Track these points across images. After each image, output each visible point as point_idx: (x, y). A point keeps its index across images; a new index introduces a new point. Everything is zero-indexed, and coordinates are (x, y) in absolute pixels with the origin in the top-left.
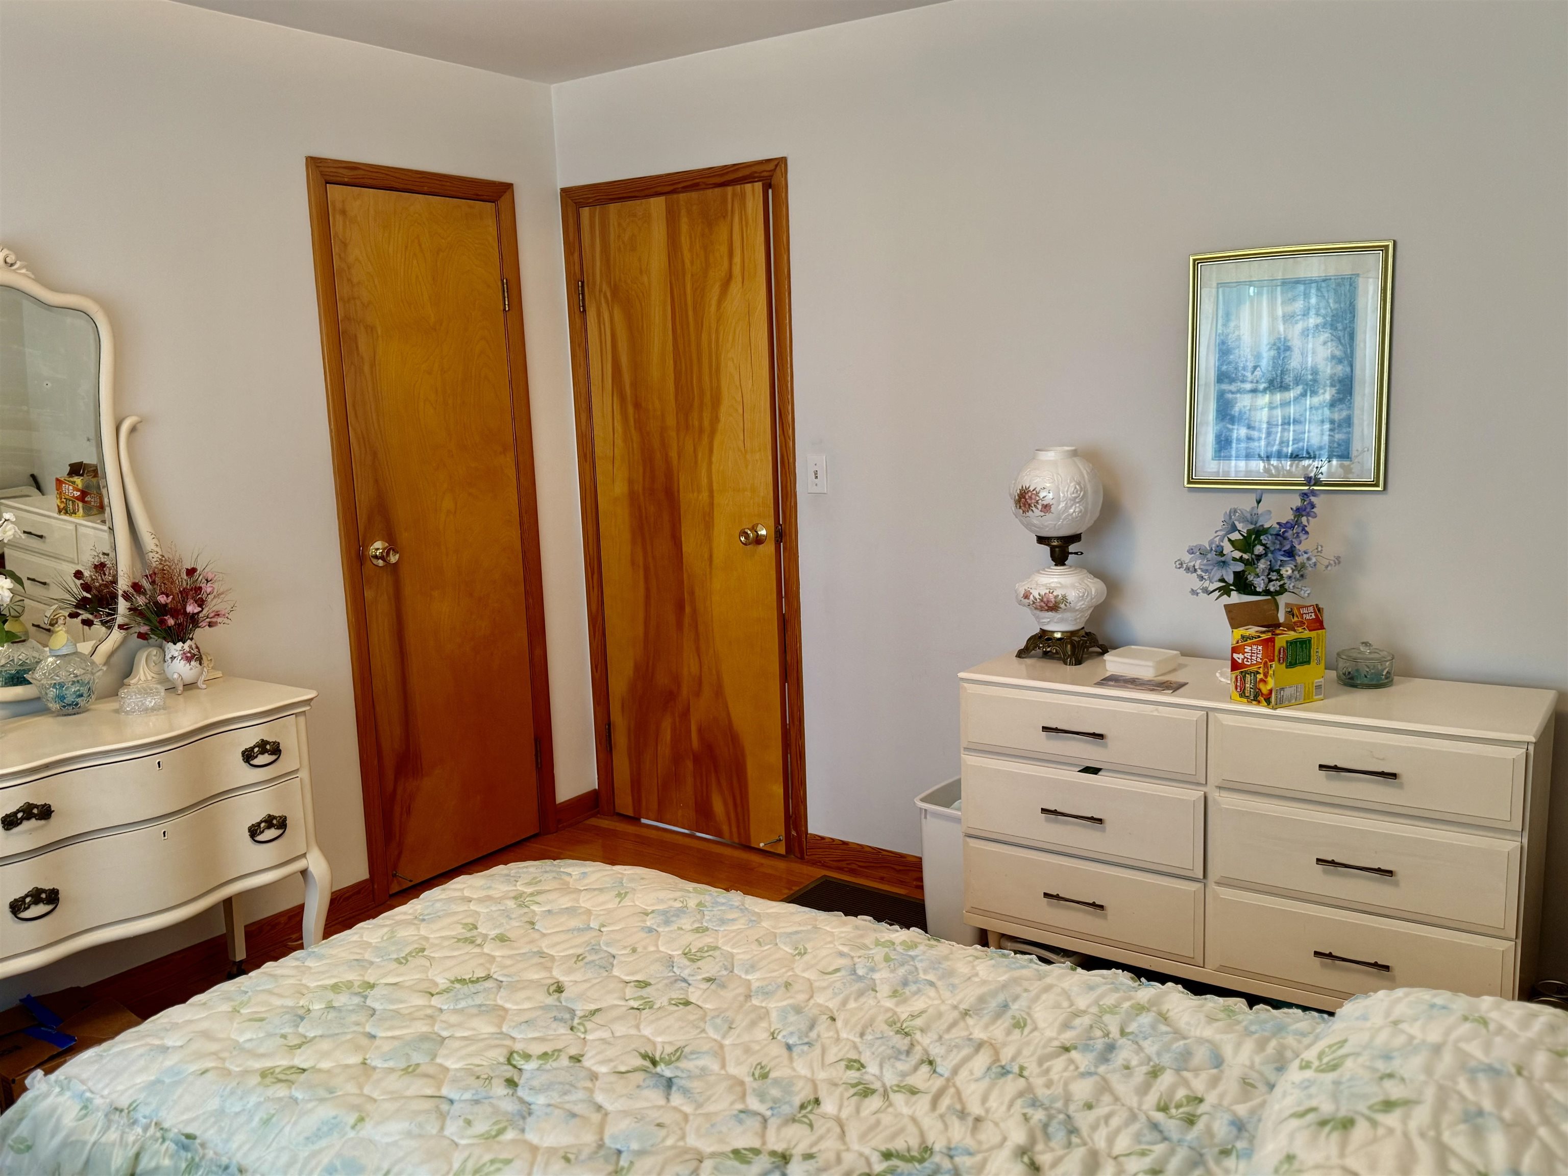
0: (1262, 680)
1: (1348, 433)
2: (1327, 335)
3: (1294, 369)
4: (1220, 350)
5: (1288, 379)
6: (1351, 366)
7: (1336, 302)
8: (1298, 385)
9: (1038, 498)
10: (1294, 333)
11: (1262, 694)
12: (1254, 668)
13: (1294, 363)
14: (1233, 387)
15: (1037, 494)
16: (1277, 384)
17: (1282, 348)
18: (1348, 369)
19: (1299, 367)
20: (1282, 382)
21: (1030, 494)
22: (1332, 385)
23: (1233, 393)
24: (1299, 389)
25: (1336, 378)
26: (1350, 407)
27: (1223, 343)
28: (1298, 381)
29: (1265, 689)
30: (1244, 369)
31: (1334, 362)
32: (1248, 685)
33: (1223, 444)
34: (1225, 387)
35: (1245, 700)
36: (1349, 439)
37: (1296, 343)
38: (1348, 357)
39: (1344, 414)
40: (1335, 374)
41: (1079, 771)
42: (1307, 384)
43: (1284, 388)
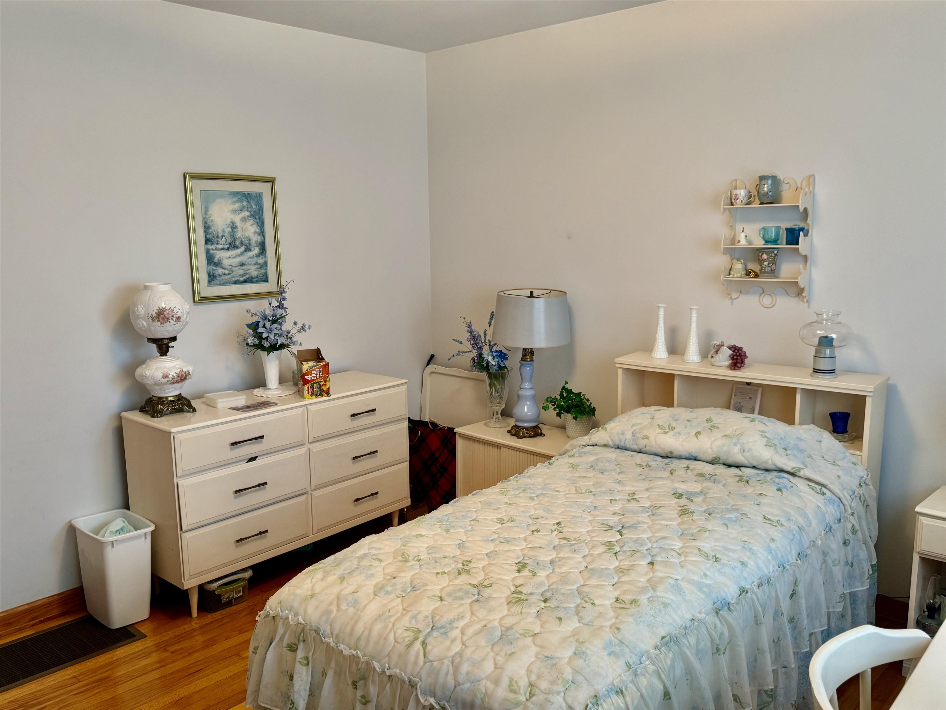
0: (323, 385)
1: (266, 269)
2: (252, 221)
3: (239, 238)
4: (205, 227)
5: (237, 243)
6: (264, 236)
7: (256, 205)
8: (242, 246)
9: (173, 314)
10: (237, 219)
11: (324, 391)
12: (319, 380)
13: (239, 235)
14: (213, 247)
15: (173, 311)
16: (232, 246)
17: (233, 227)
18: (263, 239)
19: (242, 237)
20: (235, 244)
21: (167, 312)
22: (257, 246)
23: (213, 250)
24: (243, 249)
25: (258, 243)
26: (265, 257)
27: (206, 223)
28: (242, 244)
29: (325, 388)
30: (218, 237)
31: (256, 235)
32: (315, 389)
33: (212, 278)
34: (209, 247)
35: (315, 397)
36: (267, 272)
37: (238, 224)
38: (262, 233)
39: (264, 260)
40: (257, 241)
41: (247, 462)
42: (246, 246)
43: (235, 247)
